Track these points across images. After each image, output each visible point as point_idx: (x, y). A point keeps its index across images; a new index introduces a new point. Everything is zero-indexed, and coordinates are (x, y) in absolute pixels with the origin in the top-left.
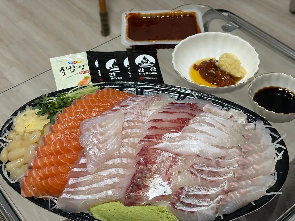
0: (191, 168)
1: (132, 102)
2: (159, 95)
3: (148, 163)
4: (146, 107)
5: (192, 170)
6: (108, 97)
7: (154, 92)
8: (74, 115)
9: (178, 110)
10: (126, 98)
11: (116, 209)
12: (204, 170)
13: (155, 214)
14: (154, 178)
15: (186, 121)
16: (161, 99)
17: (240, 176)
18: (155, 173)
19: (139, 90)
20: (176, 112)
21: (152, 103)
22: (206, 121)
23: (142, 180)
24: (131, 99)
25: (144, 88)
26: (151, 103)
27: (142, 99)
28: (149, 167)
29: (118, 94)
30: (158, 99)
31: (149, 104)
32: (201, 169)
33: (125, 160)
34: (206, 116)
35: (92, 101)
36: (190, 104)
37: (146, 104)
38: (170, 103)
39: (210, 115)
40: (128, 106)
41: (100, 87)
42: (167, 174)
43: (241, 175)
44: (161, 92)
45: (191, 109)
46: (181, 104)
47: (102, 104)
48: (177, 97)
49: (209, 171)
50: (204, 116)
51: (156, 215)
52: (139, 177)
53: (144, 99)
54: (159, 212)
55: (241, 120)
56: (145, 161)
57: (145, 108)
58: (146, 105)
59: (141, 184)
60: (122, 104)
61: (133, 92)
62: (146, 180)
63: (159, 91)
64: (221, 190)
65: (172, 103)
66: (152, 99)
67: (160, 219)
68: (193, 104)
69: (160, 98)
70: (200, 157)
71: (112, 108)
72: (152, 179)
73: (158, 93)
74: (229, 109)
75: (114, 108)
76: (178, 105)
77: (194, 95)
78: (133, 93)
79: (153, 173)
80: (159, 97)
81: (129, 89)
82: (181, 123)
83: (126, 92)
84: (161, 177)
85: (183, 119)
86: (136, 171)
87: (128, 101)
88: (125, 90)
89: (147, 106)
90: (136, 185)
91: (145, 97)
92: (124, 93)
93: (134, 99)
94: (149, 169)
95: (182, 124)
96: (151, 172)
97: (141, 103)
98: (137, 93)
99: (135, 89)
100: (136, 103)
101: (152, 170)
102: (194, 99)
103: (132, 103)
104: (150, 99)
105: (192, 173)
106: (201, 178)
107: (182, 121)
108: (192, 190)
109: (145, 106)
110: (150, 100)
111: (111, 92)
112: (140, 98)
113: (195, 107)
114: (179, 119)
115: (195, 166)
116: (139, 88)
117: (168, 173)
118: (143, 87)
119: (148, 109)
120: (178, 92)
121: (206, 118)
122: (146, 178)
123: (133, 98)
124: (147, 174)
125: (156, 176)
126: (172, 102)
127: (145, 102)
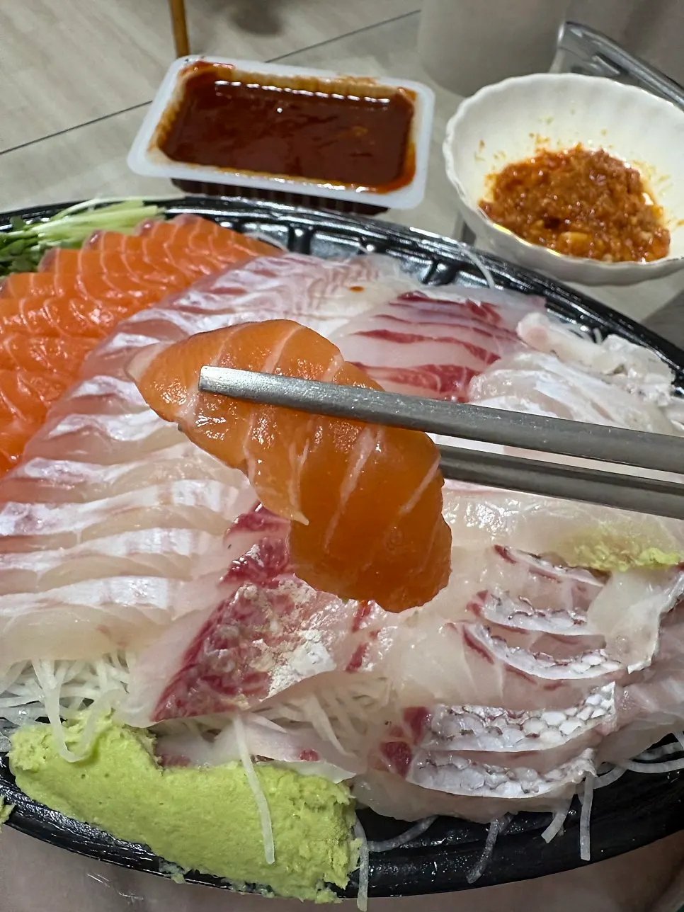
0: (470, 615)
1: (259, 278)
2: (365, 259)
3: (282, 571)
4: (310, 305)
5: (472, 629)
6: (178, 250)
7: (349, 245)
8: (22, 311)
9: (429, 328)
10: (243, 261)
11: (112, 774)
12: (522, 631)
13: (285, 819)
14: (298, 641)
15: (459, 379)
16: (369, 275)
17: (669, 656)
18: (306, 615)
19: (299, 233)
20: (421, 338)
21: (334, 290)
22: (539, 388)
23: (240, 651)
24: (261, 267)
25: (318, 229)
26: (330, 288)
27: (299, 269)
28: (281, 590)
29: (220, 243)
30: (359, 274)
31: (323, 292)
32: (510, 624)
33: (182, 543)
34: (539, 368)
35: (114, 260)
36: (473, 307)
37: (310, 291)
38: (403, 297)
39: (551, 363)
40: (239, 292)
41: (163, 209)
42: (355, 629)
43: (671, 651)
44: (370, 248)
45: (476, 330)
46: (439, 302)
47: (146, 277)
48: (425, 272)
49: (547, 634)
50: (529, 366)
51: (288, 823)
52: (226, 641)
53: (307, 269)
54: (303, 813)
55: (657, 387)
56: (267, 563)
57: (305, 306)
58: (311, 297)
59: (232, 672)
60: (220, 284)
61: (278, 238)
62: (259, 652)
63: (364, 244)
64: (587, 731)
65: (411, 298)
66: (336, 274)
67: (305, 842)
68: (485, 306)
69: (365, 272)
70: (513, 561)
71: (178, 298)
72: (289, 645)
73: (361, 253)
74: (604, 336)
75: (184, 302)
76: (428, 306)
77: (485, 269)
78: (276, 242)
79: (295, 614)
80: (363, 265)
81: (265, 227)
82: (439, 386)
83: (255, 235)
84: (330, 639)
85: (445, 368)
86: (220, 608)
87: (243, 274)
88: (251, 230)
89: (315, 302)
90: (206, 679)
91: (311, 264)
92: (243, 242)
93: (270, 267)
94: (283, 599)
95: (443, 390)
96: (289, 609)
97: (293, 287)
98: (292, 243)
99: (285, 229)
100: (274, 283)
101: (296, 600)
102: (483, 285)
103: (261, 283)
104: (331, 274)
105: (470, 642)
106: (509, 669)
107: (442, 380)
108: (464, 733)
109: (306, 300)
110: (327, 276)
111: (196, 230)
112: (294, 264)
113: (489, 317)
114: (431, 368)
115: (489, 610)
116: (301, 226)
117: (364, 625)
118: (314, 226)
119: (316, 313)
120: (429, 255)
121: (538, 378)
122: (261, 641)
123: (265, 262)
124: (268, 621)
125: (307, 635)
126: (410, 294)
127: (309, 282)
